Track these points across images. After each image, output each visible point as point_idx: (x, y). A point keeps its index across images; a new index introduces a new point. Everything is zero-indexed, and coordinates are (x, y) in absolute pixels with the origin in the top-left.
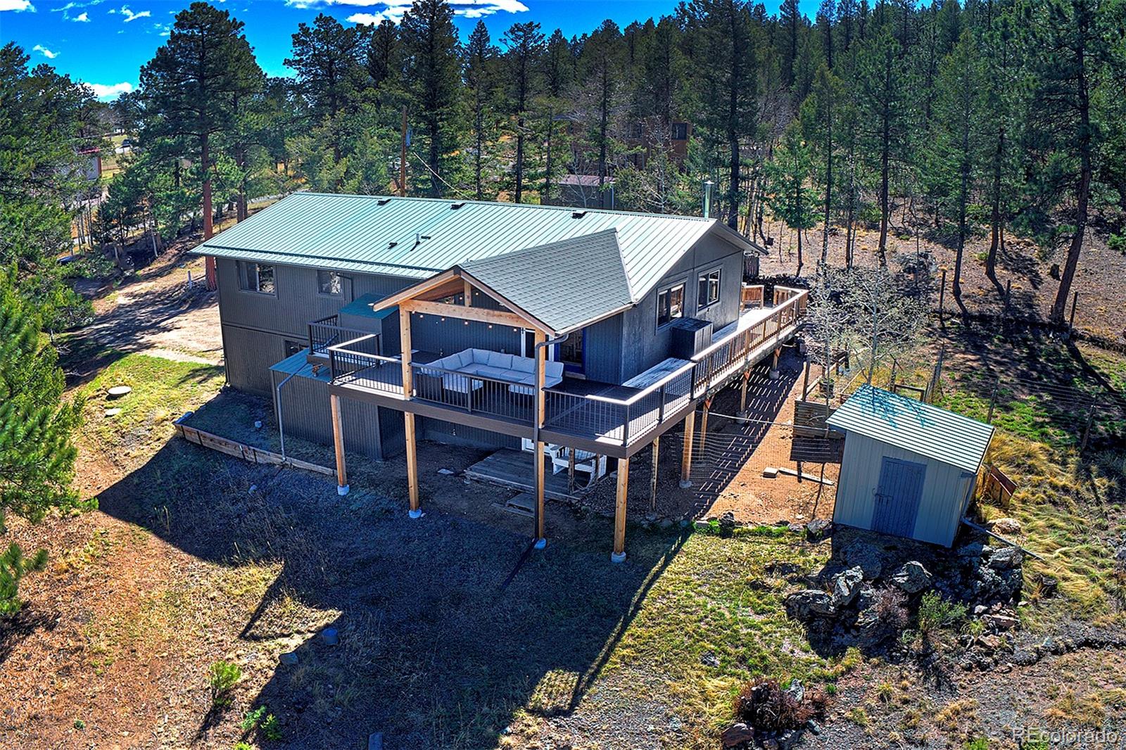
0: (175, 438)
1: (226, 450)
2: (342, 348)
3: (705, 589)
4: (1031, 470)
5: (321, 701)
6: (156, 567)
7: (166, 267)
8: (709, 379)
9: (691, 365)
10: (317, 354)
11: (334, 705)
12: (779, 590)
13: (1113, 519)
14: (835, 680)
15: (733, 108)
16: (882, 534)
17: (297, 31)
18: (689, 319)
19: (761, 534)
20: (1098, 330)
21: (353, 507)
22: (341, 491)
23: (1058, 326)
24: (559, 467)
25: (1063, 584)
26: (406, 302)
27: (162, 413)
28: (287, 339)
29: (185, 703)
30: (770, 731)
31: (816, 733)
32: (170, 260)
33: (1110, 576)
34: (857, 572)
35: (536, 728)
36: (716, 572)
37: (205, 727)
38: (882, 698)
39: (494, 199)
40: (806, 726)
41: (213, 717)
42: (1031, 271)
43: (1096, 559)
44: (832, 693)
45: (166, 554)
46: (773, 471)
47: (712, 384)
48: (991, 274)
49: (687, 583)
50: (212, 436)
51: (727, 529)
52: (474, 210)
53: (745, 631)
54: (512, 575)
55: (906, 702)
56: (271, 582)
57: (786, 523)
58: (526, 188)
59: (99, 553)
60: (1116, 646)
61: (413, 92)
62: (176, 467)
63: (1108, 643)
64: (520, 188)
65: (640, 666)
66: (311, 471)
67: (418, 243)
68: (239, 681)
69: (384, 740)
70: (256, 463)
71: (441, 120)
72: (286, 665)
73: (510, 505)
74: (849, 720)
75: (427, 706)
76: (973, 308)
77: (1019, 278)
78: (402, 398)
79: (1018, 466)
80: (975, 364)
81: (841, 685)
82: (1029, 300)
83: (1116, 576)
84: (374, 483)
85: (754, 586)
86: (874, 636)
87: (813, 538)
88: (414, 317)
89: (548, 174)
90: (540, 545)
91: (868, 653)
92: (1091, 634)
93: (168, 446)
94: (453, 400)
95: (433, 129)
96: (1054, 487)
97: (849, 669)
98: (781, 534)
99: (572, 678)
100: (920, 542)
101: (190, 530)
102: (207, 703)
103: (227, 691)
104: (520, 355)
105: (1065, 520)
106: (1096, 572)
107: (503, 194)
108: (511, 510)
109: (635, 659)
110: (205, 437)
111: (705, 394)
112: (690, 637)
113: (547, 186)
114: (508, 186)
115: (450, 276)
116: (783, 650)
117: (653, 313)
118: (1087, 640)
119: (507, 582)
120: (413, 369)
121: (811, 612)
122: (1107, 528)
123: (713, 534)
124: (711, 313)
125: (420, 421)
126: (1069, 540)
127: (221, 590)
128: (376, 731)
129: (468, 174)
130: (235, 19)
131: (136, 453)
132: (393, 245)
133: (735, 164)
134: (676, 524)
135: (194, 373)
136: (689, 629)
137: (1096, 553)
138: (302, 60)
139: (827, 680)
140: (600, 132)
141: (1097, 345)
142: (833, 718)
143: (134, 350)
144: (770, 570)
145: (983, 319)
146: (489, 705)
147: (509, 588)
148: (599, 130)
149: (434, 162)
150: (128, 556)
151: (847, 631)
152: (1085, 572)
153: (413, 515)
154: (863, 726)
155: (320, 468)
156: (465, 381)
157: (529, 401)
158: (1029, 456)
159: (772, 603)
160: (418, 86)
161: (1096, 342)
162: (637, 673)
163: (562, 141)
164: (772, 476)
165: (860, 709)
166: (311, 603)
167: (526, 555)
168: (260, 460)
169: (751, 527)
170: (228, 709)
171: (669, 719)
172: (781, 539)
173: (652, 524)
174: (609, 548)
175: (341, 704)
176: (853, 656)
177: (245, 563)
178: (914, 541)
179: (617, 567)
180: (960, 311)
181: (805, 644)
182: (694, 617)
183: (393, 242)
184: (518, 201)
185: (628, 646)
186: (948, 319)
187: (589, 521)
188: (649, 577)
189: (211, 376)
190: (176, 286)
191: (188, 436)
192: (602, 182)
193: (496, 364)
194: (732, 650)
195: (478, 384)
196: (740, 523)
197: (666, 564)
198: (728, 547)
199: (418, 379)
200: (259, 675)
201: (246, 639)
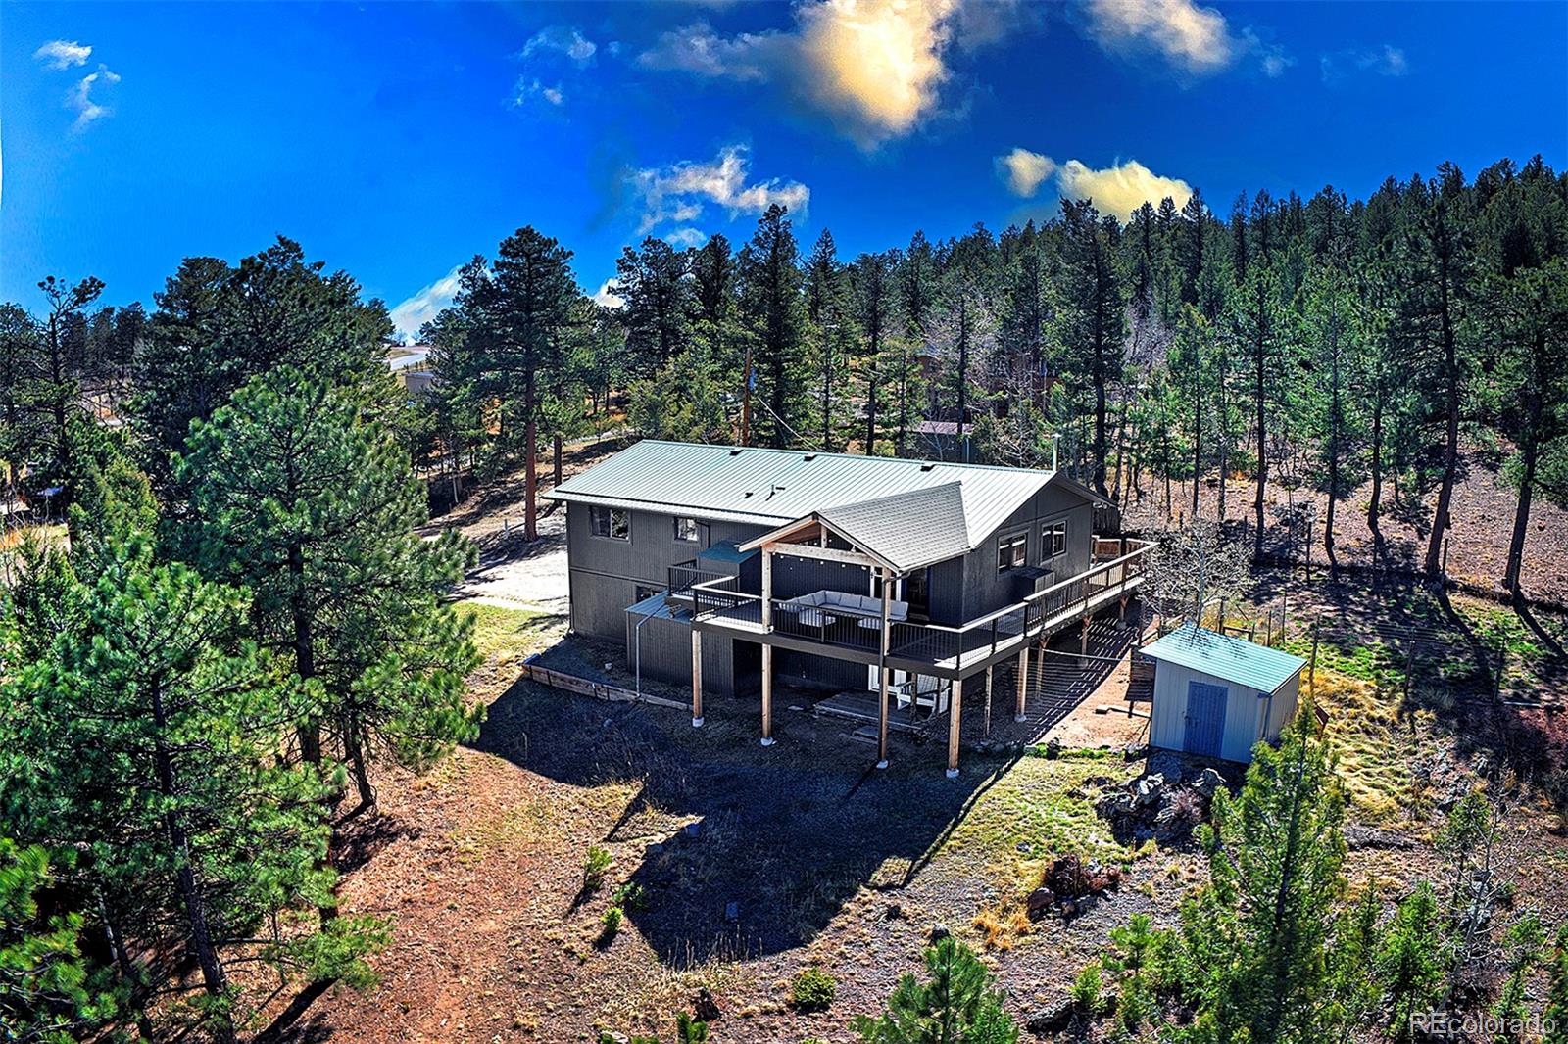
0: (522, 678)
1: (576, 689)
2: (709, 586)
3: (1027, 797)
4: (1352, 704)
5: (684, 879)
6: (515, 786)
7: (469, 515)
8: (1044, 619)
9: (1023, 604)
10: (675, 596)
11: (696, 882)
12: (1092, 798)
13: (1424, 745)
14: (1131, 862)
15: (1098, 350)
16: (1193, 755)
17: (623, 255)
18: (1031, 568)
19: (1083, 756)
20: (1473, 578)
21: (708, 736)
22: (696, 723)
23: (1433, 575)
24: (904, 703)
25: (1356, 795)
26: (768, 545)
27: (505, 655)
28: (639, 584)
29: (556, 887)
30: (1069, 895)
31: (1109, 900)
32: (473, 508)
33: (1407, 792)
34: (1159, 778)
35: (871, 897)
36: (1041, 783)
37: (577, 903)
38: (1169, 876)
39: (843, 450)
40: (1099, 893)
41: (585, 895)
42: (1421, 521)
43: (1397, 778)
44: (1127, 872)
45: (525, 776)
46: (1105, 708)
47: (1048, 624)
48: (1373, 524)
49: (1011, 792)
50: (563, 675)
51: (1053, 753)
52: (824, 460)
53: (1058, 827)
54: (856, 788)
55: (1191, 880)
56: (632, 797)
57: (1108, 747)
58: (879, 436)
59: (456, 774)
60: (1399, 847)
61: (756, 331)
62: (526, 703)
63: (1392, 845)
64: (873, 436)
65: (964, 854)
66: (665, 707)
67: (773, 493)
68: (608, 868)
69: (739, 907)
70: (608, 700)
71: (788, 361)
72: (651, 854)
73: (856, 734)
74: (1138, 892)
75: (777, 884)
76: (1345, 560)
77: (1405, 529)
78: (761, 631)
79: (1340, 701)
80: (1331, 615)
81: (1137, 866)
82: (1408, 550)
83: (1413, 792)
84: (726, 716)
85: (1071, 795)
86: (1170, 830)
87: (1130, 758)
88: (775, 558)
89: (903, 421)
90: (883, 765)
91: (1162, 844)
92: (1377, 836)
93: (515, 686)
94: (810, 633)
95: (777, 371)
96: (1372, 719)
97: (1144, 855)
98: (1102, 756)
99: (907, 863)
100: (1228, 761)
101: (547, 756)
102: (578, 887)
103: (596, 877)
104: (869, 596)
105: (1376, 747)
106: (1395, 788)
107: (853, 442)
108: (857, 738)
109: (960, 848)
110: (554, 676)
111: (1039, 634)
112: (1010, 831)
113: (902, 434)
114: (859, 435)
115: (809, 520)
116: (1089, 841)
117: (994, 560)
118: (1372, 841)
119: (851, 794)
120: (773, 605)
121: (1117, 811)
122: (1416, 753)
123: (1040, 756)
124: (1057, 560)
125: (775, 651)
126: (1375, 762)
127: (582, 804)
128: (733, 901)
129: (815, 421)
130: (562, 249)
131: (482, 691)
132: (749, 495)
133: (1101, 411)
134: (1008, 749)
135: (534, 621)
136: (1010, 826)
137: (1398, 774)
138: (628, 287)
139: (1124, 862)
140: (958, 376)
141: (1471, 594)
142: (1124, 889)
143: (459, 599)
144: (1087, 782)
145: (1353, 570)
146: (832, 880)
147: (853, 798)
148: (957, 373)
149: (778, 406)
150: (486, 778)
151: (1147, 827)
152: (1383, 788)
153: (765, 742)
154: (1150, 897)
155: (674, 704)
156: (819, 618)
157: (876, 635)
158: (1351, 692)
159: (1085, 808)
160: (762, 323)
161: (1470, 591)
162: (961, 858)
163: (917, 385)
164: (1104, 712)
165: (1151, 884)
166: (670, 810)
167: (867, 774)
168: (612, 697)
169: (1075, 751)
170: (597, 890)
171: (985, 890)
172: (1101, 760)
173: (985, 749)
174: (945, 766)
175: (702, 881)
176: (1150, 845)
177: (604, 782)
178: (1222, 760)
179: (950, 780)
180: (1329, 563)
181: (1110, 837)
182: (1014, 817)
183: (750, 491)
184: (870, 454)
185: (955, 839)
186: (1315, 571)
187: (929, 747)
188: (980, 789)
189: (553, 624)
190: (488, 536)
191: (536, 677)
192: (960, 430)
193: (847, 601)
194: (1042, 841)
195: (830, 620)
196: (1065, 748)
197: (996, 779)
198: (1053, 766)
199: (777, 616)
200: (626, 863)
201: (612, 842)
